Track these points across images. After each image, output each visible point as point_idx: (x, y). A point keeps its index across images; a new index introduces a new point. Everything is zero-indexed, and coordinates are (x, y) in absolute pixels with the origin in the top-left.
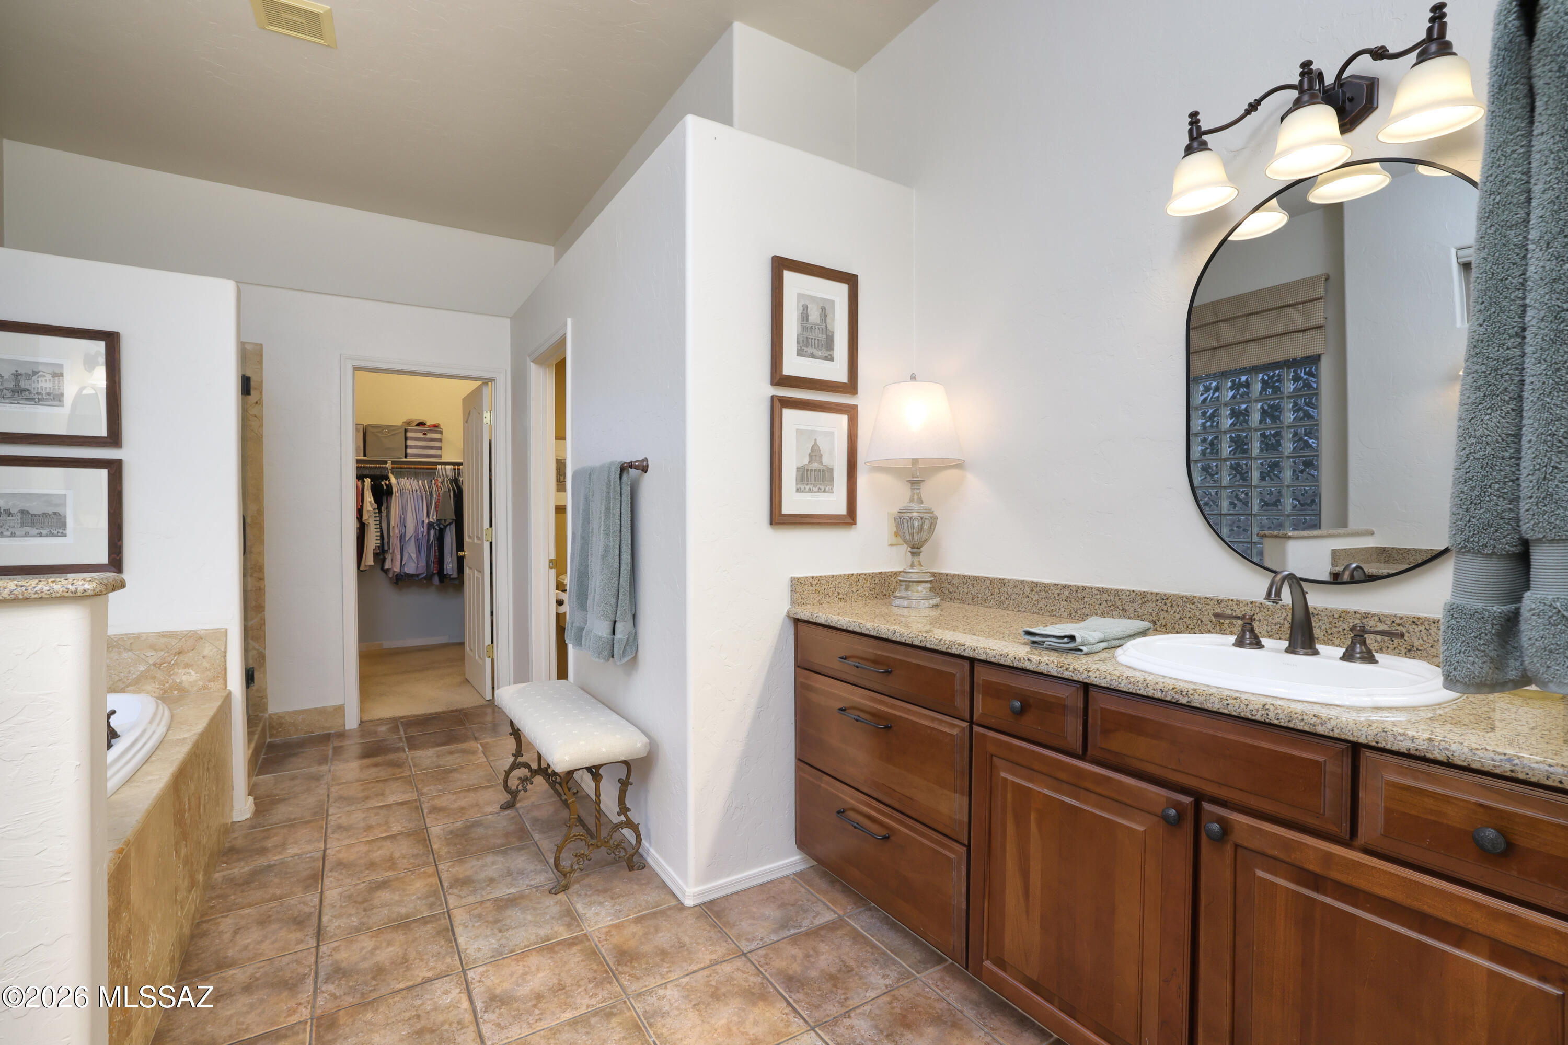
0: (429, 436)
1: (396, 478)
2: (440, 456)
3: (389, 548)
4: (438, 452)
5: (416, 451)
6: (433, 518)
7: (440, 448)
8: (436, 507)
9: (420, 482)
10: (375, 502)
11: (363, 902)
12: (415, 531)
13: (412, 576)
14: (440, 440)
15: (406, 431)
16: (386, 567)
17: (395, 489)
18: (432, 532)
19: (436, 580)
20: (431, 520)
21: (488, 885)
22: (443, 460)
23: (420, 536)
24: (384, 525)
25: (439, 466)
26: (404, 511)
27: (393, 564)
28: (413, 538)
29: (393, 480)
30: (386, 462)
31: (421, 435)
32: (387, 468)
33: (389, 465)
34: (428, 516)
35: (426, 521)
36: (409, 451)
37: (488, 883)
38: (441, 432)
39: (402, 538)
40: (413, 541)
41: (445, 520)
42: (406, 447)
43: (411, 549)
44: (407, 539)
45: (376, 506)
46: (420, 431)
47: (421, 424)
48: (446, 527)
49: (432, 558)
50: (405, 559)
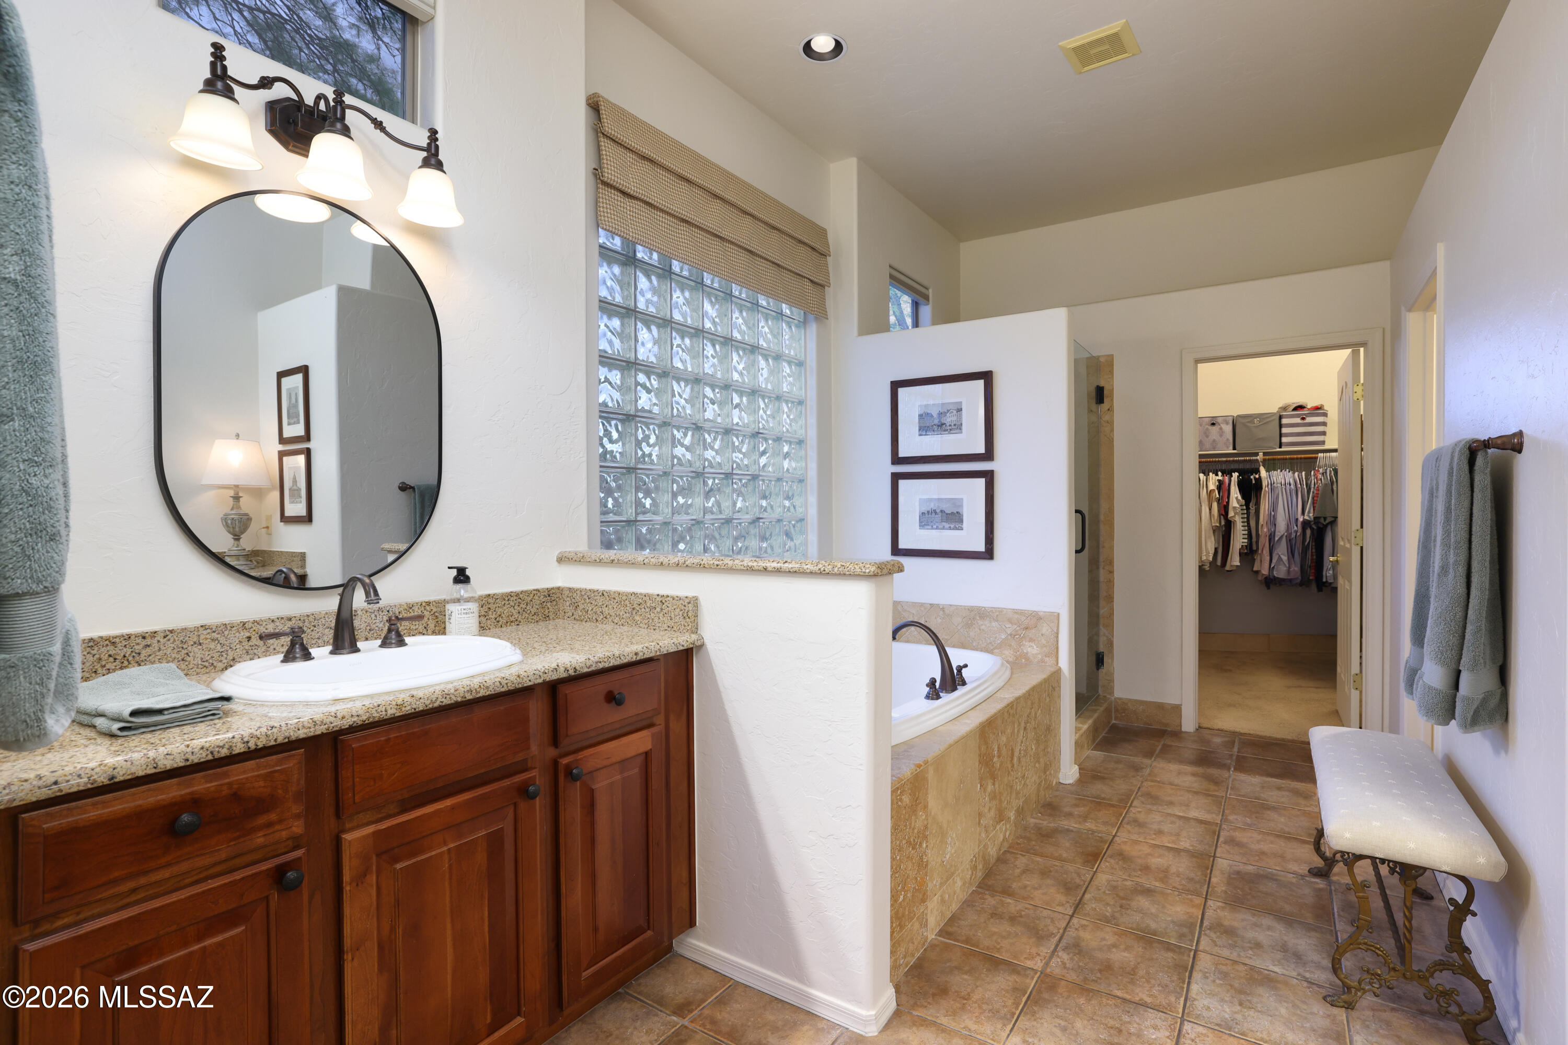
0: (1309, 420)
1: (1268, 470)
2: (1323, 443)
3: (1258, 548)
4: (1320, 438)
5: (1292, 440)
6: (1309, 516)
7: (1324, 433)
8: (1314, 503)
9: (1296, 474)
10: (1243, 498)
11: (1123, 899)
12: (1287, 530)
13: (1283, 580)
14: (1324, 424)
15: (1281, 417)
16: (1255, 569)
17: (1264, 483)
18: (1308, 532)
19: (1314, 587)
20: (1306, 517)
21: (1251, 948)
22: (1326, 447)
23: (1293, 535)
24: (1253, 524)
25: (1320, 455)
26: (1274, 507)
27: (1263, 566)
28: (1284, 537)
29: (1263, 472)
30: (1257, 454)
31: (1298, 420)
32: (1257, 460)
33: (1260, 457)
34: (1303, 513)
35: (1301, 519)
36: (1284, 440)
37: (1252, 946)
38: (1325, 415)
39: (1271, 537)
40: (1284, 540)
41: (1325, 519)
42: (1281, 435)
43: (1282, 551)
44: (1277, 539)
45: (1243, 502)
46: (1297, 416)
47: (1300, 407)
48: (1326, 526)
49: (1309, 562)
50: (1274, 561)
